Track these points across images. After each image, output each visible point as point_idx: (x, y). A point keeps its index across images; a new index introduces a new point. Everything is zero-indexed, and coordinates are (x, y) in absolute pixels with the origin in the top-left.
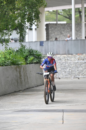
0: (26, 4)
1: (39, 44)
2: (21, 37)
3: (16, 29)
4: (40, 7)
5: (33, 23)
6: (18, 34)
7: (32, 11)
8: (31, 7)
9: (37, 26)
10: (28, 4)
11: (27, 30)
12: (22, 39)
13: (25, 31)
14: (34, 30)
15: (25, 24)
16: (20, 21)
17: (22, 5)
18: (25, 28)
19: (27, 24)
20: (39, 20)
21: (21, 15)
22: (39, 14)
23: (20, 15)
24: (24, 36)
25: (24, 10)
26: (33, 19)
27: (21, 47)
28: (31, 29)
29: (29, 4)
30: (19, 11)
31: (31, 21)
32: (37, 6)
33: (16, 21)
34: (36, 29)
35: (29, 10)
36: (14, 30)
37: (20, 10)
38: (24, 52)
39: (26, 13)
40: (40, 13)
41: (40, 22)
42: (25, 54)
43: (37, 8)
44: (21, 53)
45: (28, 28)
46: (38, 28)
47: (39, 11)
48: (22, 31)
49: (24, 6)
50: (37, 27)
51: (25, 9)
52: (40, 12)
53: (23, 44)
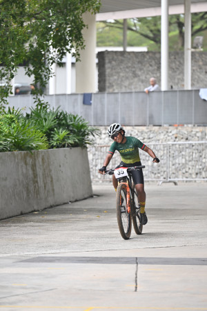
0: (49, 3)
1: (80, 99)
2: (38, 84)
3: (24, 64)
4: (83, 12)
5: (68, 50)
6: (29, 75)
7: (65, 20)
8: (62, 12)
9: (77, 56)
10: (56, 5)
11: (53, 67)
12: (40, 88)
13: (48, 68)
14: (69, 65)
15: (48, 51)
16: (35, 45)
17: (41, 5)
18: (47, 62)
19: (53, 52)
20: (82, 43)
21: (37, 30)
22: (82, 28)
23: (35, 30)
24: (44, 80)
25: (45, 19)
26: (66, 40)
27: (37, 106)
28: (61, 65)
29: (59, 4)
30: (34, 21)
31: (61, 46)
32: (77, 9)
33: (27, 45)
34: (73, 64)
35: (58, 18)
36: (20, 65)
37: (36, 18)
38: (46, 120)
39: (50, 26)
40: (84, 26)
41: (83, 48)
42: (47, 125)
43: (77, 13)
44: (36, 120)
45: (54, 62)
46: (79, 62)
47: (82, 22)
48: (40, 68)
49: (46, 10)
50: (77, 61)
51: (48, 15)
52: (85, 23)
53: (43, 99)
